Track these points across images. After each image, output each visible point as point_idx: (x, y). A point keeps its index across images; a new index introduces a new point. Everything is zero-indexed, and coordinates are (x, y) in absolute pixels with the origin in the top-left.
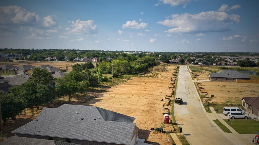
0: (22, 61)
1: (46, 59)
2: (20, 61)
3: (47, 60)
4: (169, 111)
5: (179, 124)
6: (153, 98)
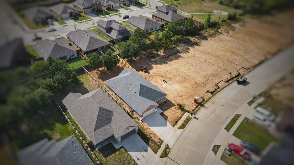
4: (217, 89)
5: (204, 107)
6: (225, 68)
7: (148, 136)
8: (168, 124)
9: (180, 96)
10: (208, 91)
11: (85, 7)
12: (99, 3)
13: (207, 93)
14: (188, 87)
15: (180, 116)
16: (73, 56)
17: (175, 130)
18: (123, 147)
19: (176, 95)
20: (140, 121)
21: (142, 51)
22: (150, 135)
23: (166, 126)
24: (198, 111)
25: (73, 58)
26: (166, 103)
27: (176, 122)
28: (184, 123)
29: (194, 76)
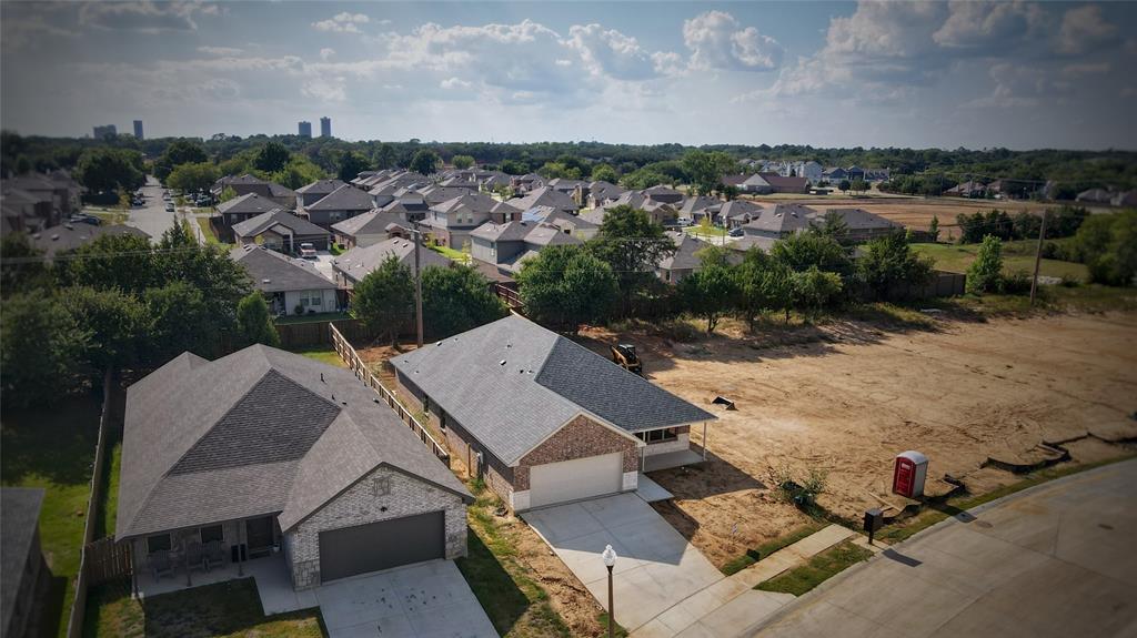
0: (860, 193)
1: (956, 189)
2: (854, 193)
3: (960, 194)
4: (1056, 462)
5: (968, 519)
6: (1100, 398)
7: (524, 589)
8: (692, 554)
9: (805, 456)
10: (991, 463)
11: (456, 224)
12: (512, 214)
13: (988, 470)
14: (863, 434)
15: (784, 533)
16: (317, 302)
17: (735, 593)
18: (315, 612)
19: (777, 452)
20: (510, 519)
21: (637, 320)
22: (543, 585)
23: (677, 563)
24: (917, 528)
25: (312, 312)
26: (707, 471)
27: (754, 557)
28: (805, 567)
29: (904, 406)
